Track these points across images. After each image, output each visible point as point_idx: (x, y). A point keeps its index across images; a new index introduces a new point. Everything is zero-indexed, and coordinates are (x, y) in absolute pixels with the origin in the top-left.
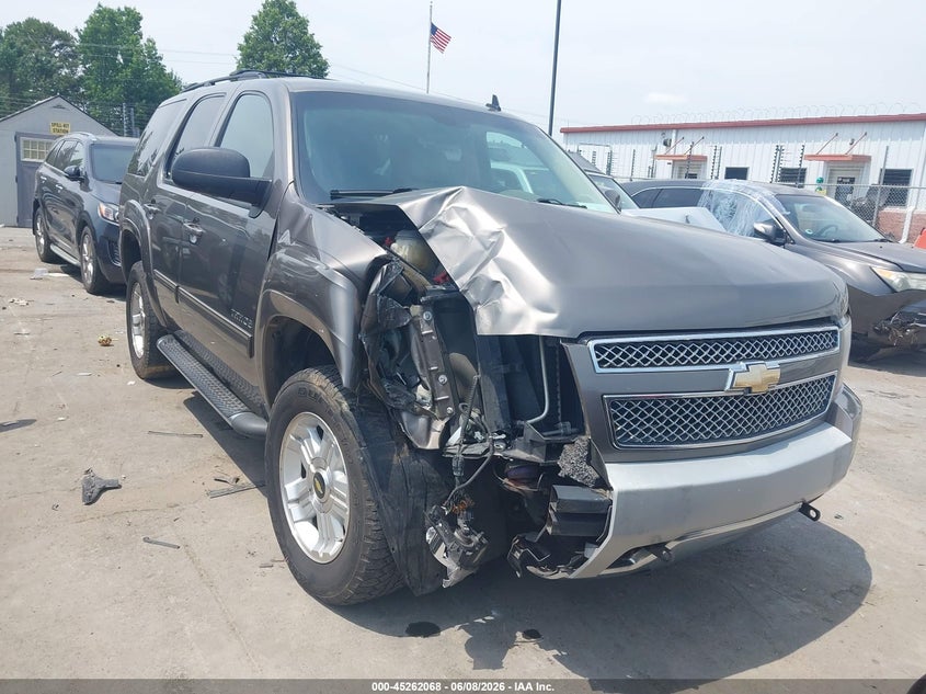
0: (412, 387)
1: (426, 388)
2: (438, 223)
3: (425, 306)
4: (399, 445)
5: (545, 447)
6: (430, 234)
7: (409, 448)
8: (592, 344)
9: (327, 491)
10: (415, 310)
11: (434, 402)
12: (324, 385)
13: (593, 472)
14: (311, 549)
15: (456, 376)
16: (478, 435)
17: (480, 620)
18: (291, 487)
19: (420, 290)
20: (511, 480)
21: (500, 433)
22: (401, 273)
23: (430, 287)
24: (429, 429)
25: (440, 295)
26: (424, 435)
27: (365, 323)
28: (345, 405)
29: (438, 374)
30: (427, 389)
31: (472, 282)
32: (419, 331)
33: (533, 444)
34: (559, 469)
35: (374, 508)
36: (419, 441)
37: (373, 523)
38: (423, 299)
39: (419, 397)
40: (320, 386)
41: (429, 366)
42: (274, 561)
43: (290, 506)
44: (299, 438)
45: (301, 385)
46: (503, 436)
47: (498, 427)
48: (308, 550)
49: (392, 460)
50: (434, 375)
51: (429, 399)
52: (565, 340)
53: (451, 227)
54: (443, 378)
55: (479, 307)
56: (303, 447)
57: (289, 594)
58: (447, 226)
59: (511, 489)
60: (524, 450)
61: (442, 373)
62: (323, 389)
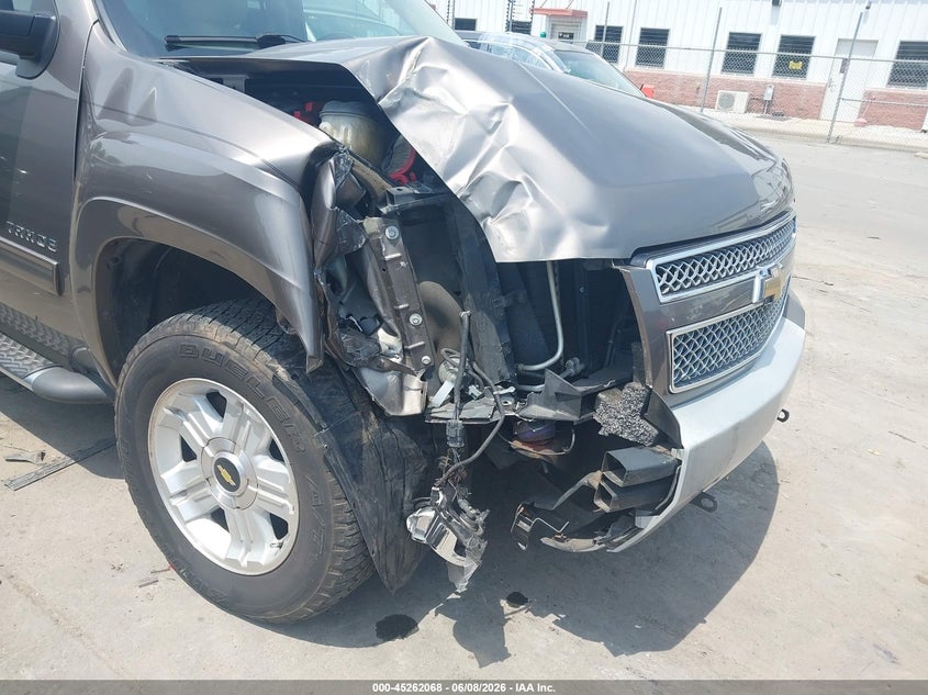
0: (370, 335)
1: (392, 333)
2: (407, 92)
3: (388, 218)
4: (365, 416)
5: (579, 402)
6: (398, 108)
7: (377, 417)
8: (651, 265)
9: (243, 481)
10: (371, 224)
11: (405, 351)
12: (232, 341)
13: (650, 428)
14: (223, 557)
15: (434, 313)
16: (473, 390)
17: (453, 596)
18: (171, 475)
19: (380, 194)
20: (525, 442)
21: (505, 385)
22: (351, 171)
23: (394, 190)
24: (402, 388)
25: (412, 202)
26: (395, 398)
27: (319, 255)
28: (282, 372)
29: (407, 312)
30: (394, 334)
31: (476, 183)
32: (379, 255)
33: (559, 398)
34: (599, 426)
35: (348, 508)
36: (391, 405)
37: (346, 527)
38: (384, 210)
39: (384, 348)
40: (226, 344)
41: (394, 302)
42: (154, 572)
43: (175, 502)
44: (176, 411)
45: (185, 340)
46: (512, 389)
47: (502, 377)
48: (218, 558)
49: (360, 439)
50: (403, 315)
51: (400, 349)
52: (617, 261)
53: (428, 99)
54: (416, 319)
55: (489, 220)
56: (186, 423)
57: (201, 619)
58: (421, 97)
59: (531, 455)
60: (547, 405)
61: (415, 312)
62: (233, 347)
